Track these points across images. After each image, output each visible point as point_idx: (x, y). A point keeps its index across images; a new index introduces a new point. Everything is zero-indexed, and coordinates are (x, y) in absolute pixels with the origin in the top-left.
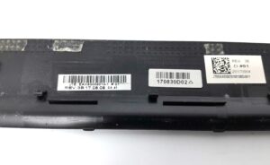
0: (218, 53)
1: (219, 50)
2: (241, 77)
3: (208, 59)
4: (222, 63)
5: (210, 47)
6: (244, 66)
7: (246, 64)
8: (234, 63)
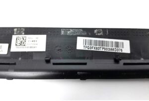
0: (21, 34)
1: (22, 32)
2: (31, 47)
3: (14, 37)
4: (22, 40)
5: (17, 30)
6: (34, 41)
7: (36, 40)
8: (29, 40)
